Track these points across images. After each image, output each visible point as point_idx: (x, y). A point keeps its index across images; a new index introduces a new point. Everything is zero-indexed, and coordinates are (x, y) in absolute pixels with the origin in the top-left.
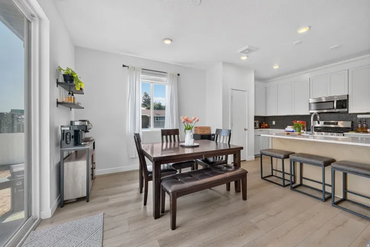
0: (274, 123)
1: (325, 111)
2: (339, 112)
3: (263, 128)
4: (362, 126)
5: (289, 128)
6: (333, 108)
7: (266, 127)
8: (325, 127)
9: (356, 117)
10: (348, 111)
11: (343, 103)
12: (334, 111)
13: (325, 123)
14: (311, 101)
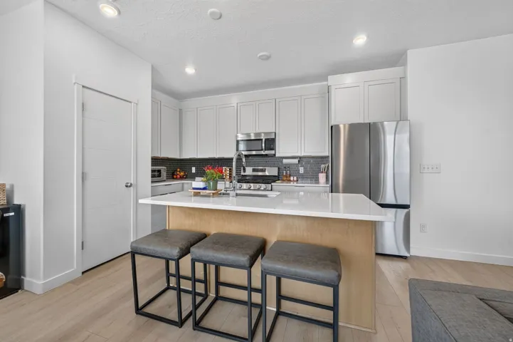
0: (194, 170)
1: (254, 153)
2: (266, 155)
3: (177, 179)
4: (286, 173)
5: (198, 183)
6: (262, 150)
7: (182, 178)
8: (254, 176)
9: (282, 162)
10: (275, 155)
11: (271, 143)
12: (262, 153)
13: (254, 170)
14: (240, 137)
